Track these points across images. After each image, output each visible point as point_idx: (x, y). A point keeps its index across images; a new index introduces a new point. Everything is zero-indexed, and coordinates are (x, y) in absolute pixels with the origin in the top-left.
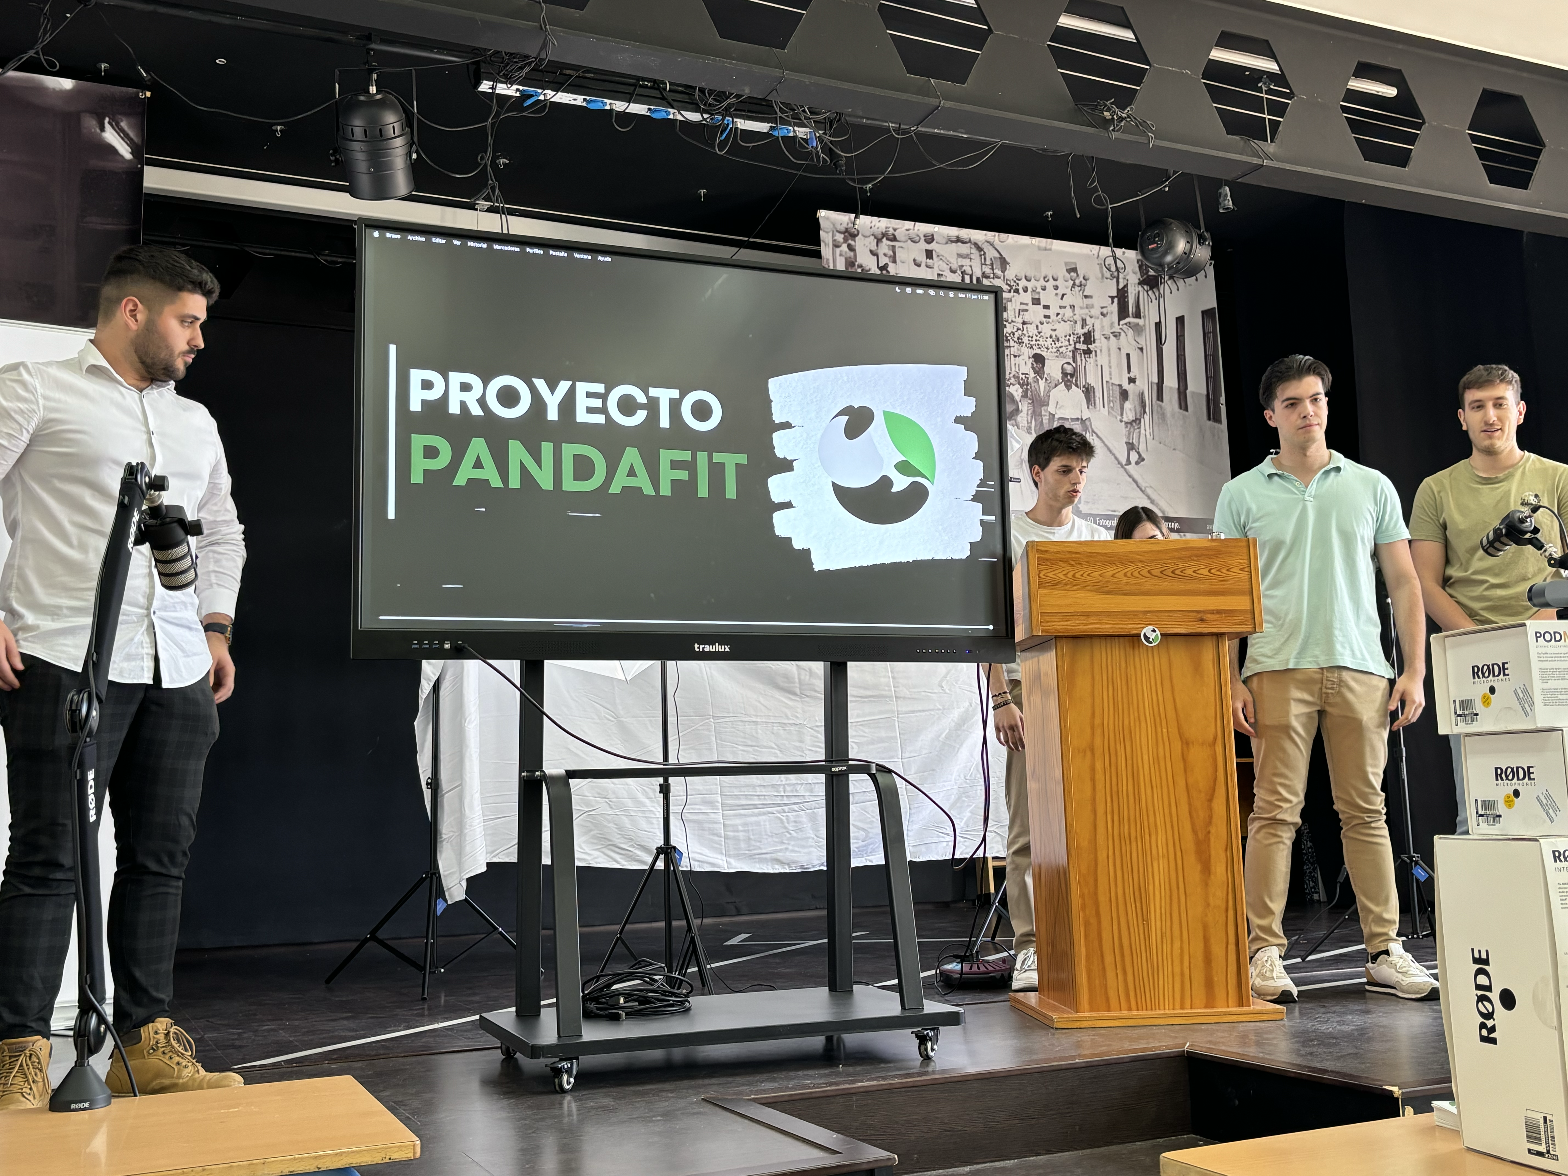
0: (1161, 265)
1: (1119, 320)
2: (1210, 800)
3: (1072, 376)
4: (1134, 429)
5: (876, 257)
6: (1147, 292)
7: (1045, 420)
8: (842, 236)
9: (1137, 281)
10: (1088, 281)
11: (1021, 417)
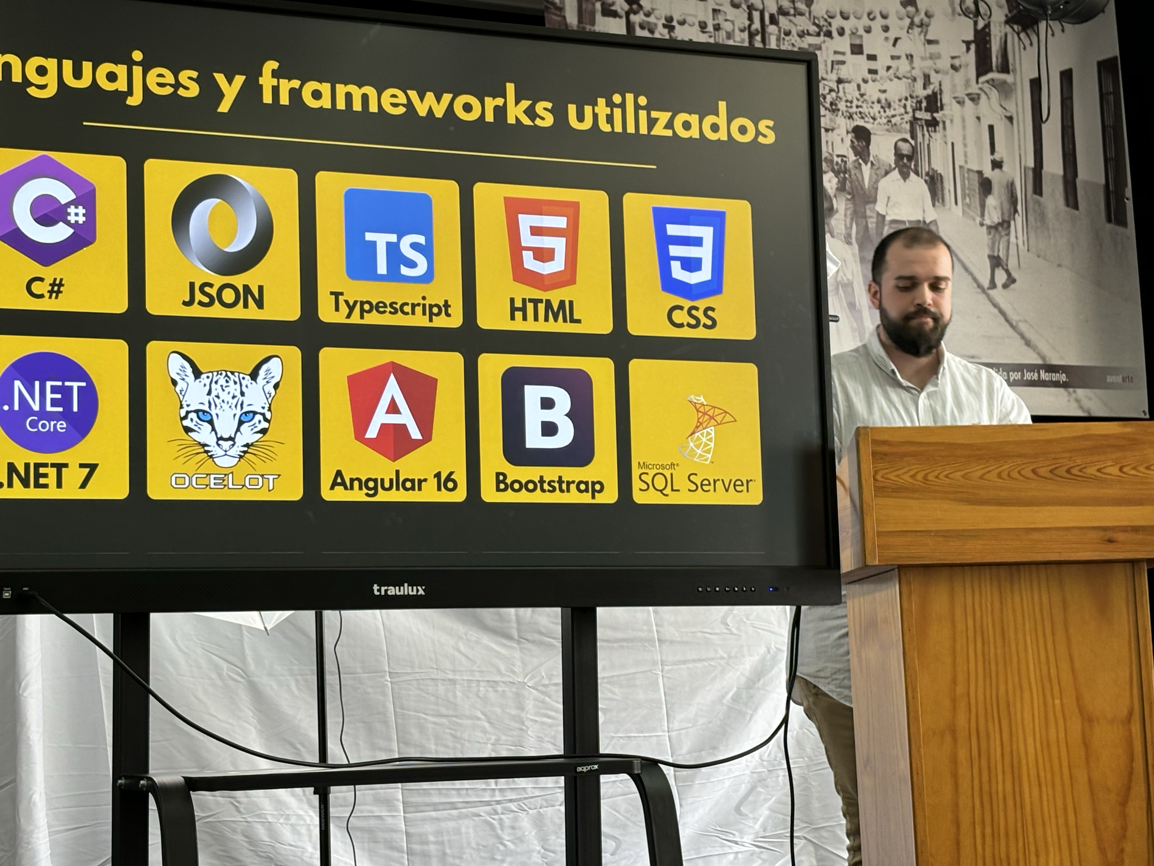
1: (979, 75)
2: (1124, 803)
3: (910, 158)
4: (1001, 237)
6: (1018, 34)
7: (872, 223)
9: (1003, 19)
10: (932, 20)
11: (836, 219)
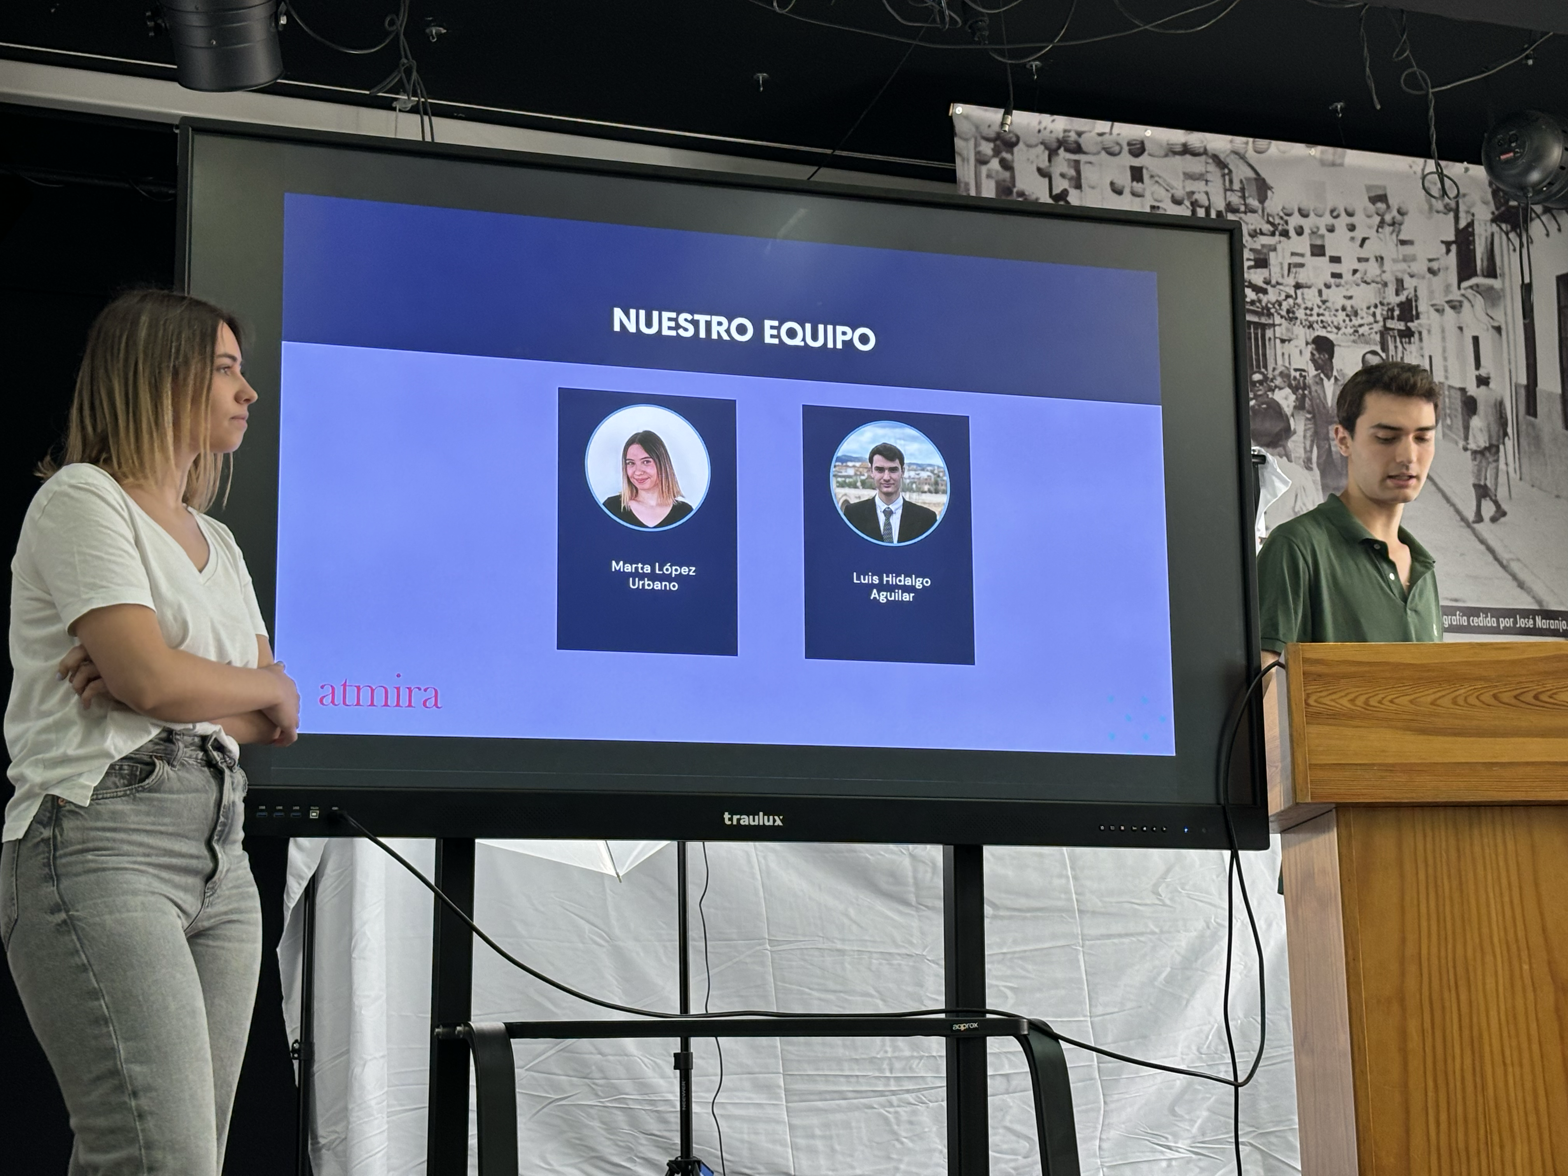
0: (1523, 188)
1: (1461, 280)
4: (1489, 463)
5: (1047, 180)
6: (1507, 234)
8: (992, 145)
9: (1490, 216)
10: (1405, 217)
11: (1293, 441)
